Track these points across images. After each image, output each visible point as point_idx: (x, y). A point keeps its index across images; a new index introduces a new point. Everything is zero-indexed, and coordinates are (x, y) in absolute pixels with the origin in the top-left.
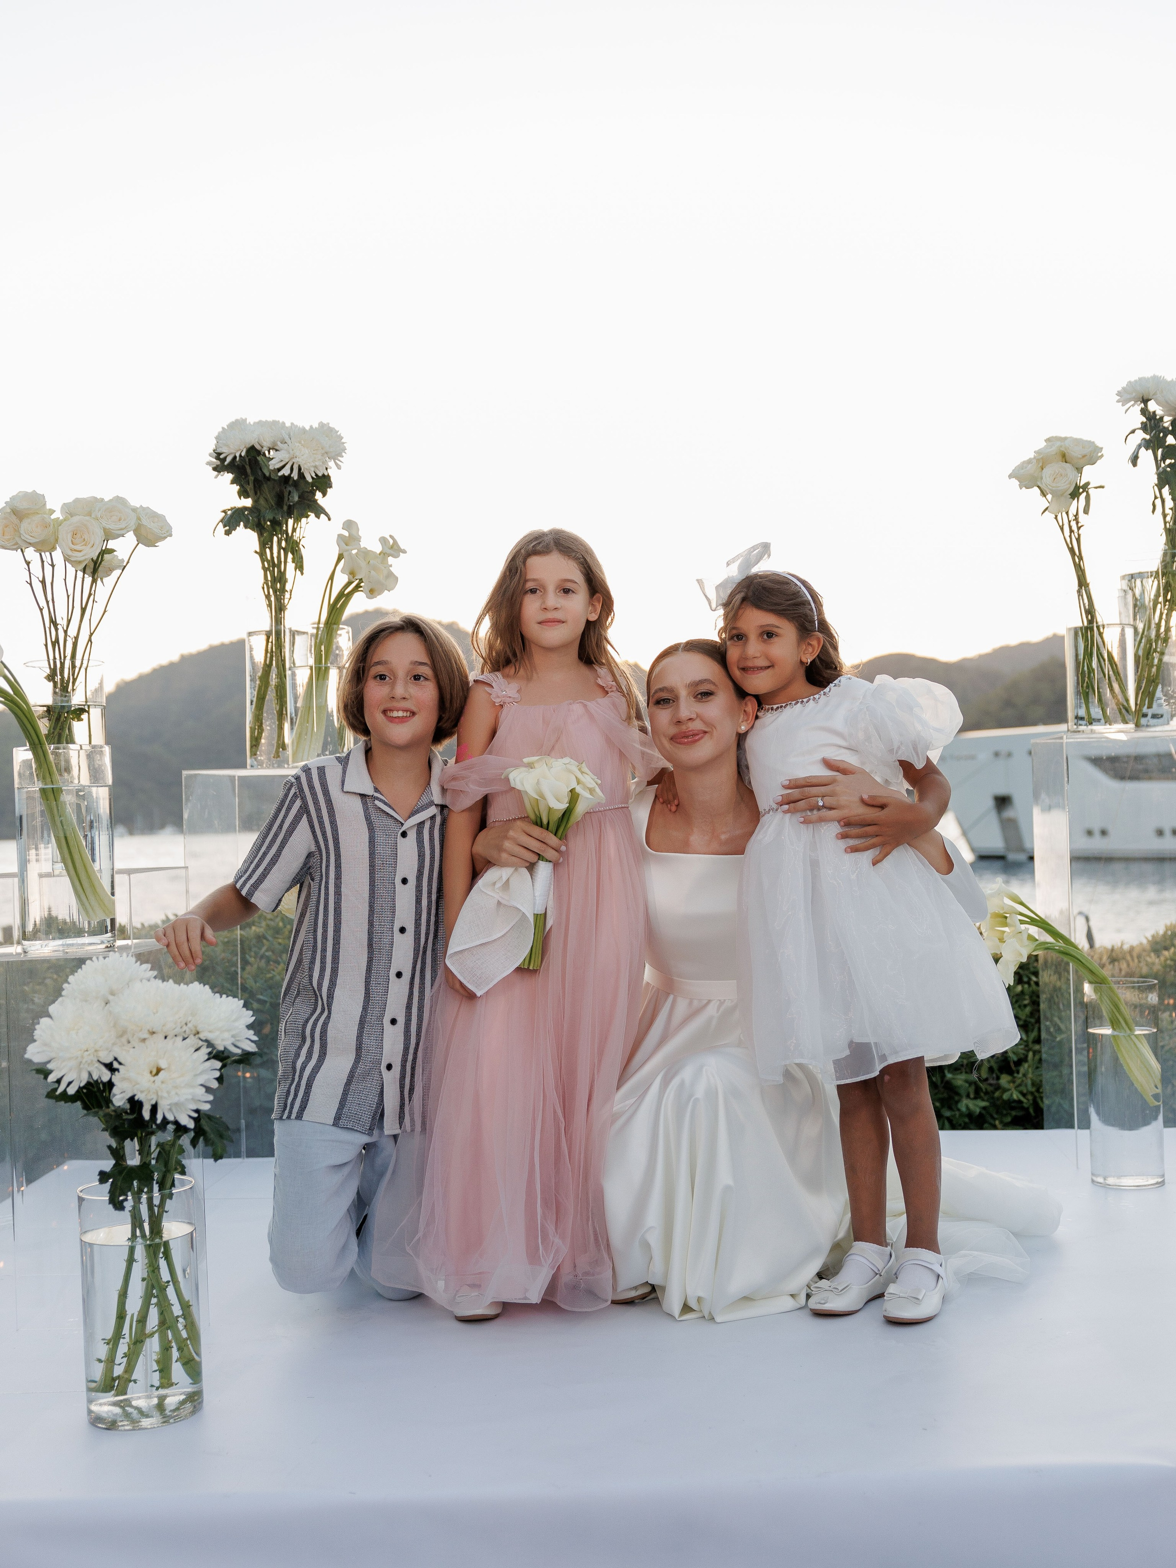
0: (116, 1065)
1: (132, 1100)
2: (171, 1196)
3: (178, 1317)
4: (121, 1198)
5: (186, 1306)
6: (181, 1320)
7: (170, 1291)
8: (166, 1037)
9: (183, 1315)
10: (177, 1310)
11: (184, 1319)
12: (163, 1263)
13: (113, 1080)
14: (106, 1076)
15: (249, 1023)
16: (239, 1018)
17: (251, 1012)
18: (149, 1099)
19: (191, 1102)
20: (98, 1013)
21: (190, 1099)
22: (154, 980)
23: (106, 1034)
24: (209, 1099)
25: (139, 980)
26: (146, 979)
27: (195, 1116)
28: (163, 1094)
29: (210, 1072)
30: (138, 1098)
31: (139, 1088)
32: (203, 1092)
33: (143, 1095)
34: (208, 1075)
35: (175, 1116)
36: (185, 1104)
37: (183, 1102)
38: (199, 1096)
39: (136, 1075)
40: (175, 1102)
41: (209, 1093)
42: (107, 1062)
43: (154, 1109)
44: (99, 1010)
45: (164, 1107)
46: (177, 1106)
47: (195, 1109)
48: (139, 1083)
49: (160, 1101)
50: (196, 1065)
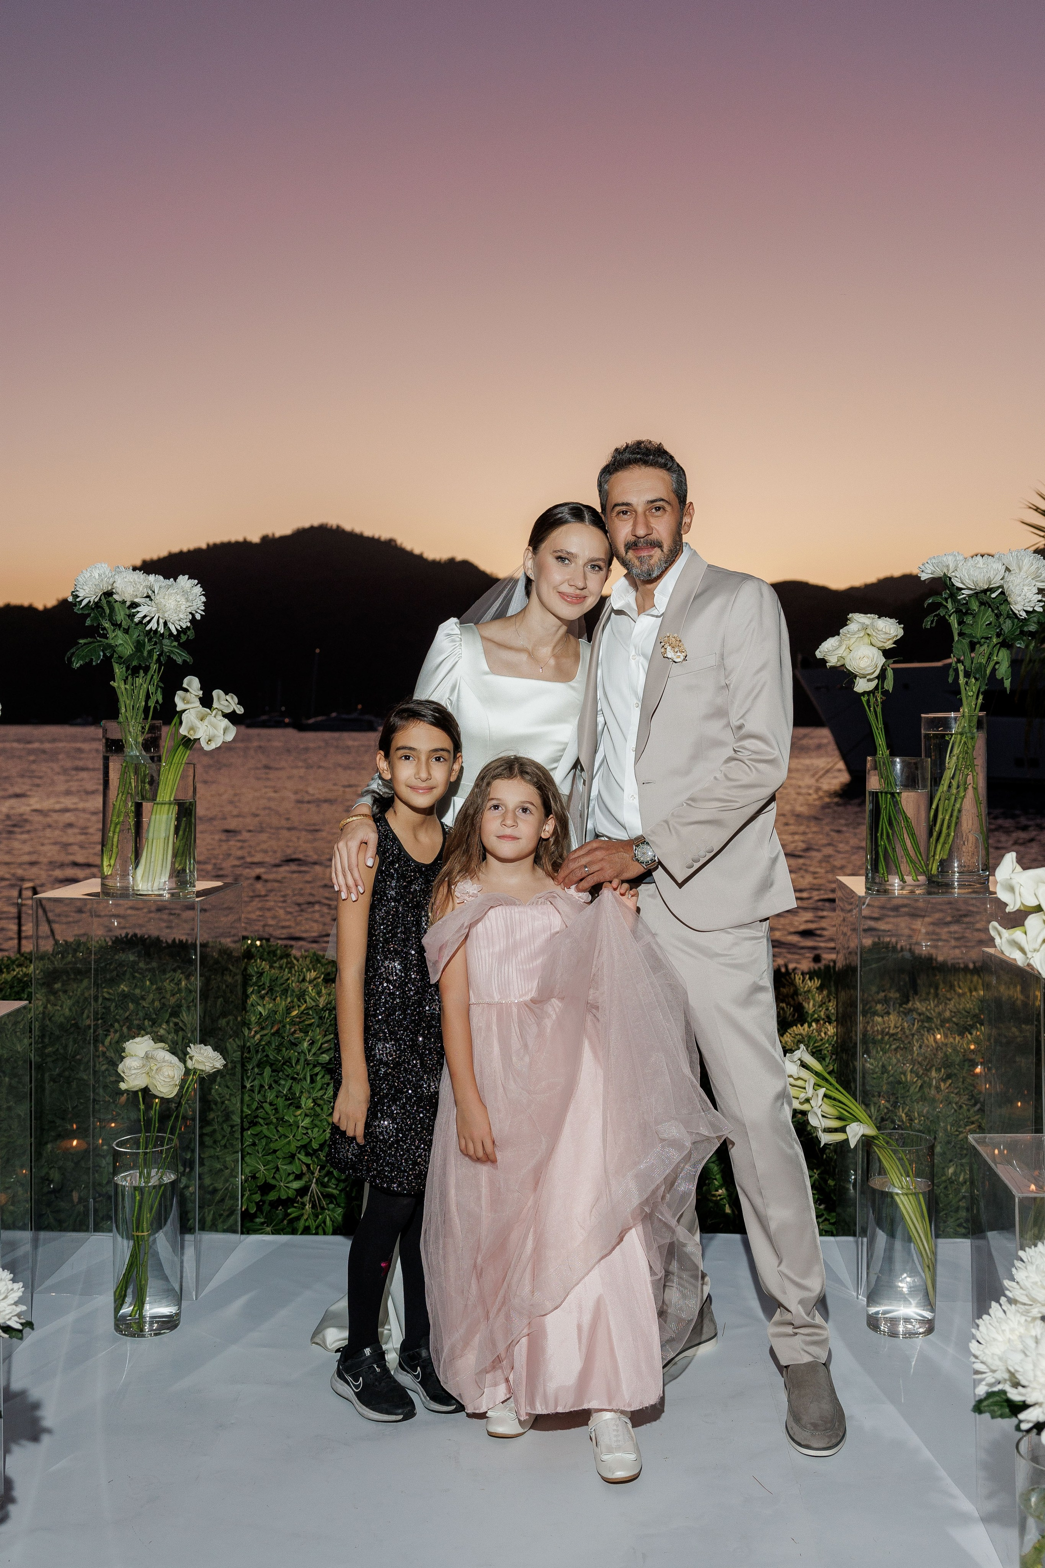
15: (16, 1299)
16: (6, 1297)
17: (21, 1284)
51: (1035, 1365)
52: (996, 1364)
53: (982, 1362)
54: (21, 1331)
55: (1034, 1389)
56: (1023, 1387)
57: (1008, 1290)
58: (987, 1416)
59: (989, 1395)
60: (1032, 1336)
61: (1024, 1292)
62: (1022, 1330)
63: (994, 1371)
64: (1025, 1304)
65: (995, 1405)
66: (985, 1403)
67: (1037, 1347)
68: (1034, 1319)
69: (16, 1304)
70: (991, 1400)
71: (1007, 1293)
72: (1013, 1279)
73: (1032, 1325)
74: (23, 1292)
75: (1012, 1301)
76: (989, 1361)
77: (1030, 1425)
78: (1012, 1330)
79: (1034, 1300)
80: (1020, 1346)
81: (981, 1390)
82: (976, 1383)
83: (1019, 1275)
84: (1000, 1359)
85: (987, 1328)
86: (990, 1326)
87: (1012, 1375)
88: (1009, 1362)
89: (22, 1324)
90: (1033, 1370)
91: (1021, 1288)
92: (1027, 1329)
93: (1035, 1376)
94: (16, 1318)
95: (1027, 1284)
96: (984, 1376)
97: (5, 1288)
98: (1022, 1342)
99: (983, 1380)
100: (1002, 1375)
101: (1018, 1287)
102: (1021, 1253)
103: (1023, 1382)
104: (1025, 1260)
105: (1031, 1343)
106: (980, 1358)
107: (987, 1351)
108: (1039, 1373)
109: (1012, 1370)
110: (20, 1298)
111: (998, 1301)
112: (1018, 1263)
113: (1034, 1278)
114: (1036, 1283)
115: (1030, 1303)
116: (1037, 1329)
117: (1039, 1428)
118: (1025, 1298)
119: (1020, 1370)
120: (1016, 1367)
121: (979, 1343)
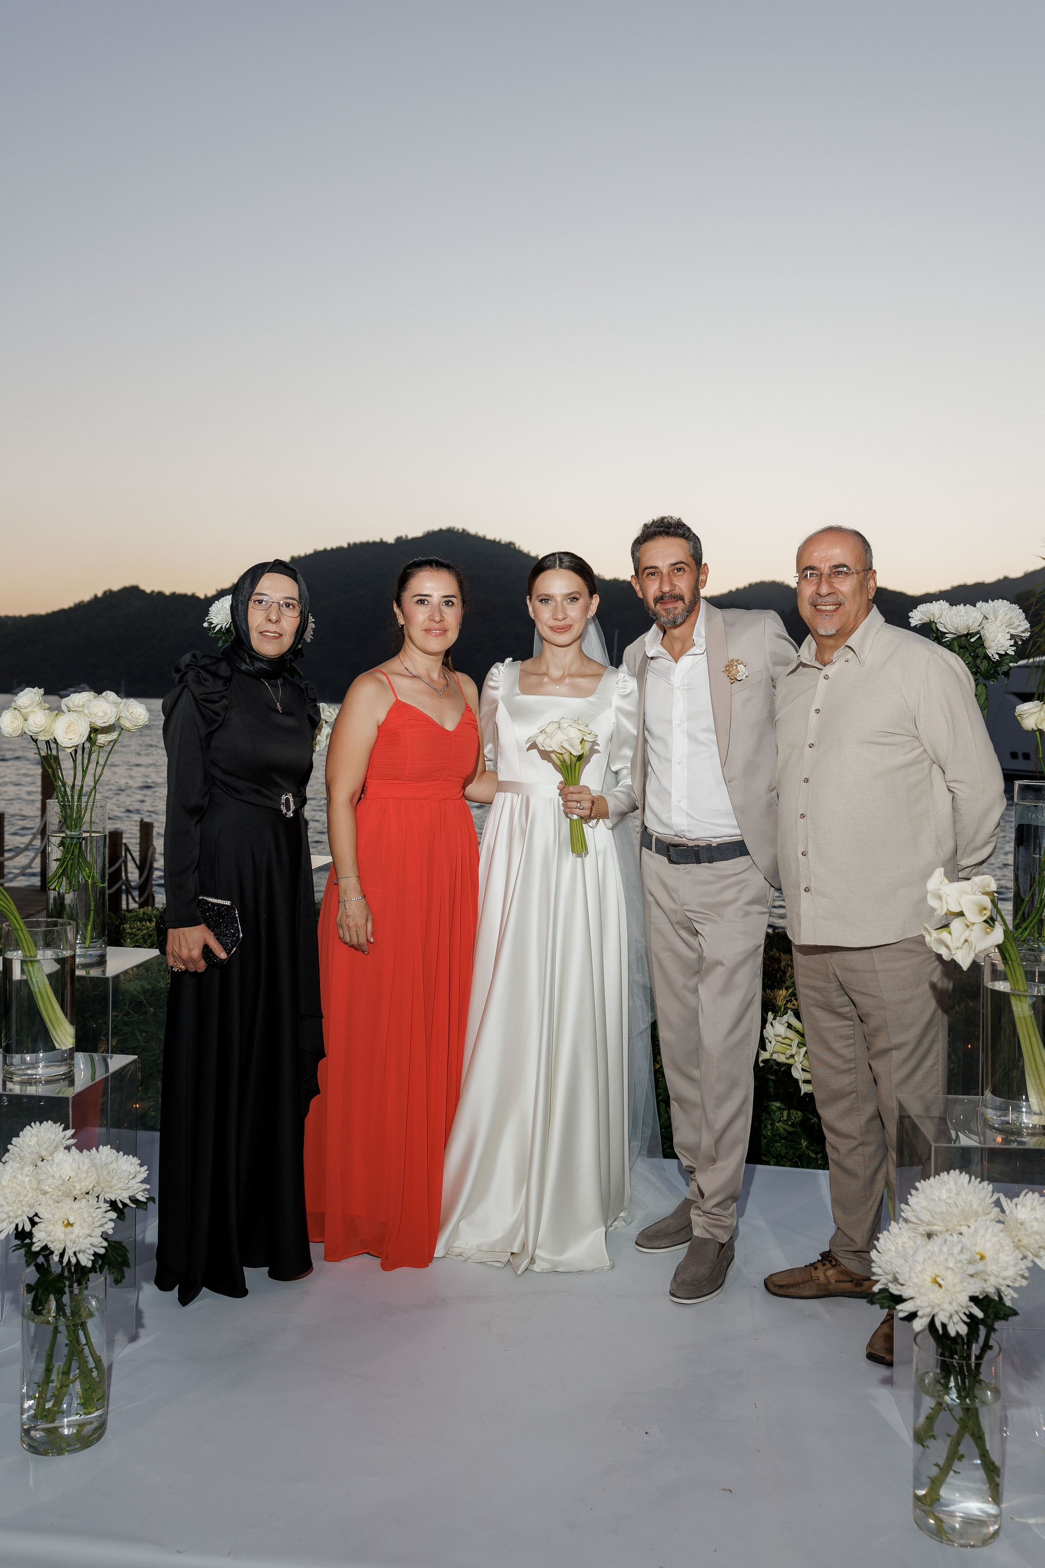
0: (36, 1219)
1: (45, 1248)
3: (93, 1368)
4: (40, 1308)
5: (98, 1361)
6: (94, 1370)
7: (87, 1351)
8: (75, 1199)
9: (96, 1366)
10: (92, 1364)
11: (97, 1369)
12: (81, 1333)
13: (33, 1231)
14: (28, 1228)
15: (142, 1179)
16: (134, 1177)
17: (146, 1167)
18: (57, 1247)
19: (90, 1249)
20: (28, 1176)
21: (89, 1246)
22: (73, 1148)
23: (30, 1195)
24: (105, 1244)
25: (63, 1148)
26: (68, 1148)
27: (93, 1258)
28: (69, 1244)
29: (106, 1223)
30: (50, 1245)
31: (52, 1238)
32: (101, 1239)
33: (54, 1243)
34: (106, 1227)
35: (78, 1261)
36: (84, 1252)
37: (83, 1249)
38: (97, 1243)
39: (51, 1228)
40: (77, 1249)
41: (106, 1240)
42: (30, 1216)
43: (62, 1255)
44: (29, 1173)
45: (69, 1252)
46: (79, 1252)
47: (93, 1253)
48: (53, 1234)
49: (67, 1249)
50: (97, 1219)
51: (911, 1269)
53: (879, 1267)
54: (144, 1203)
55: (909, 1286)
56: (902, 1285)
57: (903, 1211)
58: (877, 1306)
59: (881, 1291)
60: (914, 1247)
61: (914, 1214)
62: (912, 1244)
63: (887, 1274)
64: (916, 1224)
65: (884, 1299)
66: (878, 1296)
67: (914, 1255)
68: (919, 1235)
69: (141, 1182)
70: (882, 1295)
71: (903, 1214)
72: (907, 1204)
73: (917, 1239)
74: (148, 1175)
75: (906, 1221)
76: (884, 1266)
77: (906, 1314)
78: (904, 1244)
79: (920, 1220)
80: (904, 1255)
83: (912, 1200)
84: (889, 1263)
85: (885, 1241)
86: (888, 1240)
87: (893, 1274)
88: (893, 1266)
89: (146, 1198)
90: (910, 1272)
91: (913, 1211)
93: (910, 1277)
94: (141, 1193)
95: (917, 1208)
96: (880, 1278)
97: (134, 1170)
98: (904, 1251)
100: (890, 1277)
101: (910, 1210)
102: (917, 1184)
103: (901, 1281)
104: (919, 1189)
105: (911, 1252)
107: (883, 1259)
108: (914, 1275)
109: (893, 1271)
110: (145, 1178)
111: (895, 1221)
112: (913, 1192)
113: (924, 1203)
114: (925, 1207)
115: (920, 1223)
116: (920, 1241)
117: (912, 1316)
118: (915, 1219)
119: (900, 1271)
120: (898, 1270)
121: (879, 1252)
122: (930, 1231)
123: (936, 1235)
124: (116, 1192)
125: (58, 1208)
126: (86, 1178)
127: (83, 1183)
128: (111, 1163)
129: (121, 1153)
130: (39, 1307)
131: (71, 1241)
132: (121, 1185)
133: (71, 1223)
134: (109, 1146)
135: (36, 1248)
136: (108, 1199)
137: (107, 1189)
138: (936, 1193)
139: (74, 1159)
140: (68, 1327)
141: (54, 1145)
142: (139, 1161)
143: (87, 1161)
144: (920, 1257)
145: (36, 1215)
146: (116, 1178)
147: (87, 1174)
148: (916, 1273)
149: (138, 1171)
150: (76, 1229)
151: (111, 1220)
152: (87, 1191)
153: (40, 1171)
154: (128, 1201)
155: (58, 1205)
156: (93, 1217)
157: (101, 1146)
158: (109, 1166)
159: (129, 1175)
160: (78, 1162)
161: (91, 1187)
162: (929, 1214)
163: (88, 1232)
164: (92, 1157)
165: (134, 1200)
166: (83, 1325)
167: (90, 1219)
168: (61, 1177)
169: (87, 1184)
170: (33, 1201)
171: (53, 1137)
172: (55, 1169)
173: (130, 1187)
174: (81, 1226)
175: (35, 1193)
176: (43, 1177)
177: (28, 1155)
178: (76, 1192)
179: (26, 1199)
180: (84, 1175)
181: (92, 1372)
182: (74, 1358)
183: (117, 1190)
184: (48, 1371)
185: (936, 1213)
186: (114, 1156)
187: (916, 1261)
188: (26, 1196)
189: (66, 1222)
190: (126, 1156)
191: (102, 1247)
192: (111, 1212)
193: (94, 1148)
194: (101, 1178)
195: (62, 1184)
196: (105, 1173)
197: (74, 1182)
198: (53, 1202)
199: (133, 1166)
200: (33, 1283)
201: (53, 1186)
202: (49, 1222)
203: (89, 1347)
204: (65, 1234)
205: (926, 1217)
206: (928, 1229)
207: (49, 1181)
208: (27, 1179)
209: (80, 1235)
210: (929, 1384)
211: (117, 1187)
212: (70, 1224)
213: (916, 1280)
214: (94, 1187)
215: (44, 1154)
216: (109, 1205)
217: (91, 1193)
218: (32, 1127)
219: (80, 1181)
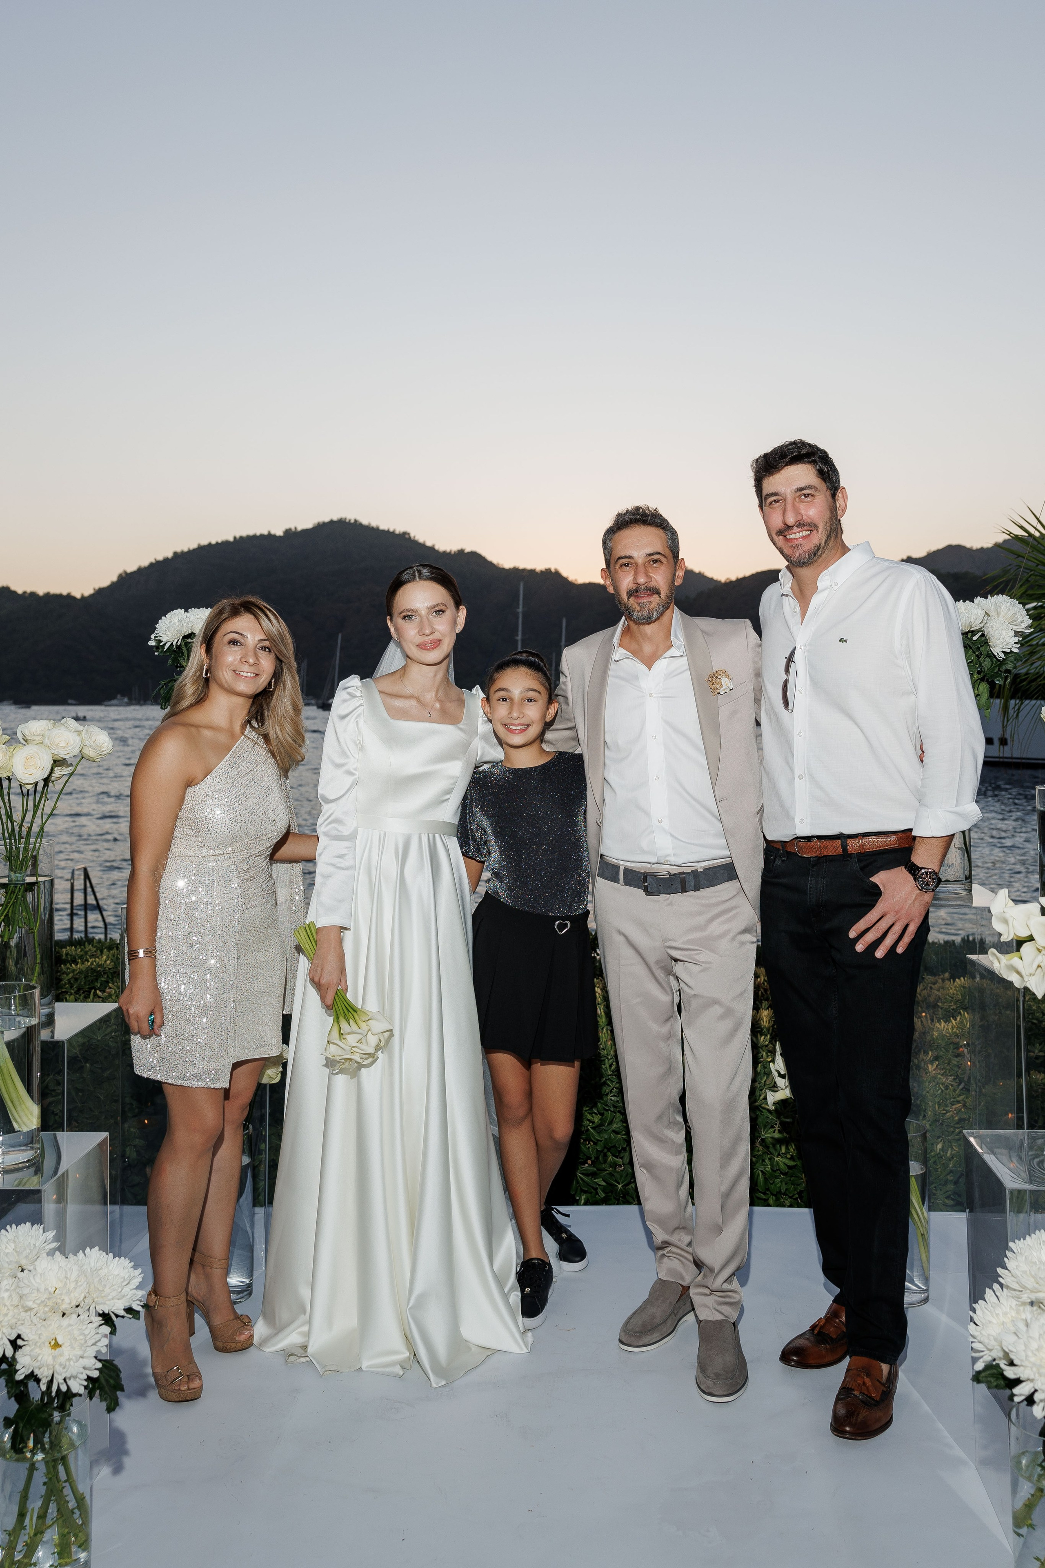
0: (20, 1342)
1: (31, 1375)
2: (69, 1415)
3: (74, 1509)
5: (80, 1499)
6: (76, 1511)
7: (67, 1491)
8: (64, 1314)
9: (78, 1506)
10: (72, 1504)
11: (79, 1509)
12: (61, 1468)
13: (16, 1357)
14: (9, 1353)
15: (137, 1284)
16: (128, 1283)
17: (140, 1270)
18: (46, 1374)
19: (82, 1373)
20: (7, 1290)
21: (82, 1370)
22: (57, 1253)
23: (11, 1313)
24: (99, 1365)
25: (45, 1255)
26: (51, 1253)
27: (86, 1383)
28: (58, 1368)
29: (100, 1340)
30: (36, 1372)
31: (38, 1364)
32: (94, 1360)
33: (41, 1370)
34: (99, 1344)
35: (68, 1387)
36: (75, 1377)
37: (74, 1374)
38: (91, 1365)
39: (37, 1350)
40: (68, 1375)
41: (100, 1360)
42: (13, 1338)
43: (50, 1383)
44: (8, 1287)
45: (59, 1379)
46: (70, 1379)
47: (86, 1377)
48: (39, 1358)
49: (56, 1375)
50: (89, 1337)
51: (1025, 1345)
52: (993, 1343)
53: (980, 1342)
54: (138, 1312)
55: (1025, 1367)
56: (1017, 1365)
57: (1002, 1277)
58: (985, 1386)
59: (987, 1369)
60: (1022, 1319)
61: (1015, 1280)
62: (1013, 1314)
63: (990, 1350)
64: (1015, 1290)
65: (992, 1378)
66: (984, 1376)
67: (1027, 1330)
68: (1024, 1304)
69: (137, 1288)
70: (989, 1373)
71: (1000, 1279)
72: (1007, 1269)
73: (1021, 1308)
74: (142, 1278)
75: (1004, 1287)
76: (986, 1341)
77: (1023, 1398)
78: (1005, 1314)
79: (1025, 1288)
80: (1013, 1329)
81: (980, 1366)
82: (974, 1360)
83: (1011, 1264)
84: (995, 1340)
85: (984, 1312)
86: (985, 1310)
87: (1006, 1355)
88: (1004, 1344)
89: (142, 1306)
90: (1024, 1351)
91: (1012, 1275)
92: (1018, 1312)
93: (1027, 1356)
94: (138, 1302)
95: (1019, 1274)
96: (981, 1354)
97: (128, 1274)
98: (1015, 1325)
99: (981, 1357)
100: (999, 1353)
101: (1010, 1275)
102: (1011, 1244)
103: (1015, 1362)
104: (1015, 1251)
105: (1023, 1326)
106: (978, 1338)
107: (983, 1332)
108: (1030, 1354)
109: (1007, 1350)
110: (140, 1283)
111: (991, 1288)
112: (1009, 1253)
113: (1024, 1267)
114: (1026, 1272)
115: (1021, 1289)
116: (1028, 1313)
117: (1030, 1400)
118: (1017, 1285)
119: (1014, 1350)
120: (1011, 1348)
121: (976, 1325)
122: (1036, 1299)
123: (1042, 1303)
124: (108, 1302)
125: (44, 1326)
126: (75, 1288)
127: (72, 1295)
128: (101, 1269)
129: (111, 1255)
130: (20, 1445)
131: (61, 1365)
132: (114, 1294)
133: (60, 1343)
134: (97, 1248)
135: (19, 1376)
136: (101, 1312)
137: (100, 1300)
138: (1035, 1254)
139: (60, 1267)
140: (47, 1463)
141: (34, 1253)
142: (132, 1263)
143: (75, 1268)
144: (1035, 1332)
145: (19, 1337)
146: (108, 1287)
147: (77, 1283)
148: (1032, 1351)
149: (132, 1276)
150: (66, 1351)
151: (105, 1336)
152: (77, 1304)
153: (21, 1284)
154: (122, 1313)
155: (44, 1323)
156: (85, 1335)
157: (88, 1249)
158: (99, 1272)
159: (122, 1282)
160: (66, 1271)
161: (82, 1299)
162: (1033, 1280)
163: (80, 1353)
164: (80, 1262)
165: (129, 1310)
166: (64, 1459)
167: (81, 1337)
168: (46, 1289)
169: (77, 1296)
170: (14, 1321)
171: (33, 1242)
172: (38, 1280)
173: (124, 1296)
174: (73, 1348)
175: (16, 1311)
176: (26, 1291)
177: (6, 1265)
178: (64, 1307)
179: (6, 1319)
180: (72, 1285)
181: (73, 1513)
182: (53, 1498)
183: (109, 1300)
184: (22, 1515)
185: (1040, 1278)
186: (106, 1259)
187: (1031, 1337)
188: (6, 1315)
189: (53, 1343)
190: (117, 1258)
191: (96, 1369)
192: (104, 1326)
193: (81, 1251)
194: (92, 1286)
195: (49, 1299)
196: (96, 1280)
197: (61, 1294)
198: (38, 1319)
199: (127, 1270)
200: (11, 1416)
201: (38, 1302)
202: (35, 1345)
203: (70, 1484)
204: (54, 1358)
205: (1030, 1283)
206: (1033, 1297)
207: (33, 1295)
208: (6, 1295)
209: (71, 1357)
210: (1027, 1466)
211: (110, 1297)
212: (57, 1345)
213: (1033, 1359)
214: (85, 1297)
215: (23, 1262)
216: (101, 1318)
217: (82, 1305)
218: (7, 1230)
219: (69, 1293)
